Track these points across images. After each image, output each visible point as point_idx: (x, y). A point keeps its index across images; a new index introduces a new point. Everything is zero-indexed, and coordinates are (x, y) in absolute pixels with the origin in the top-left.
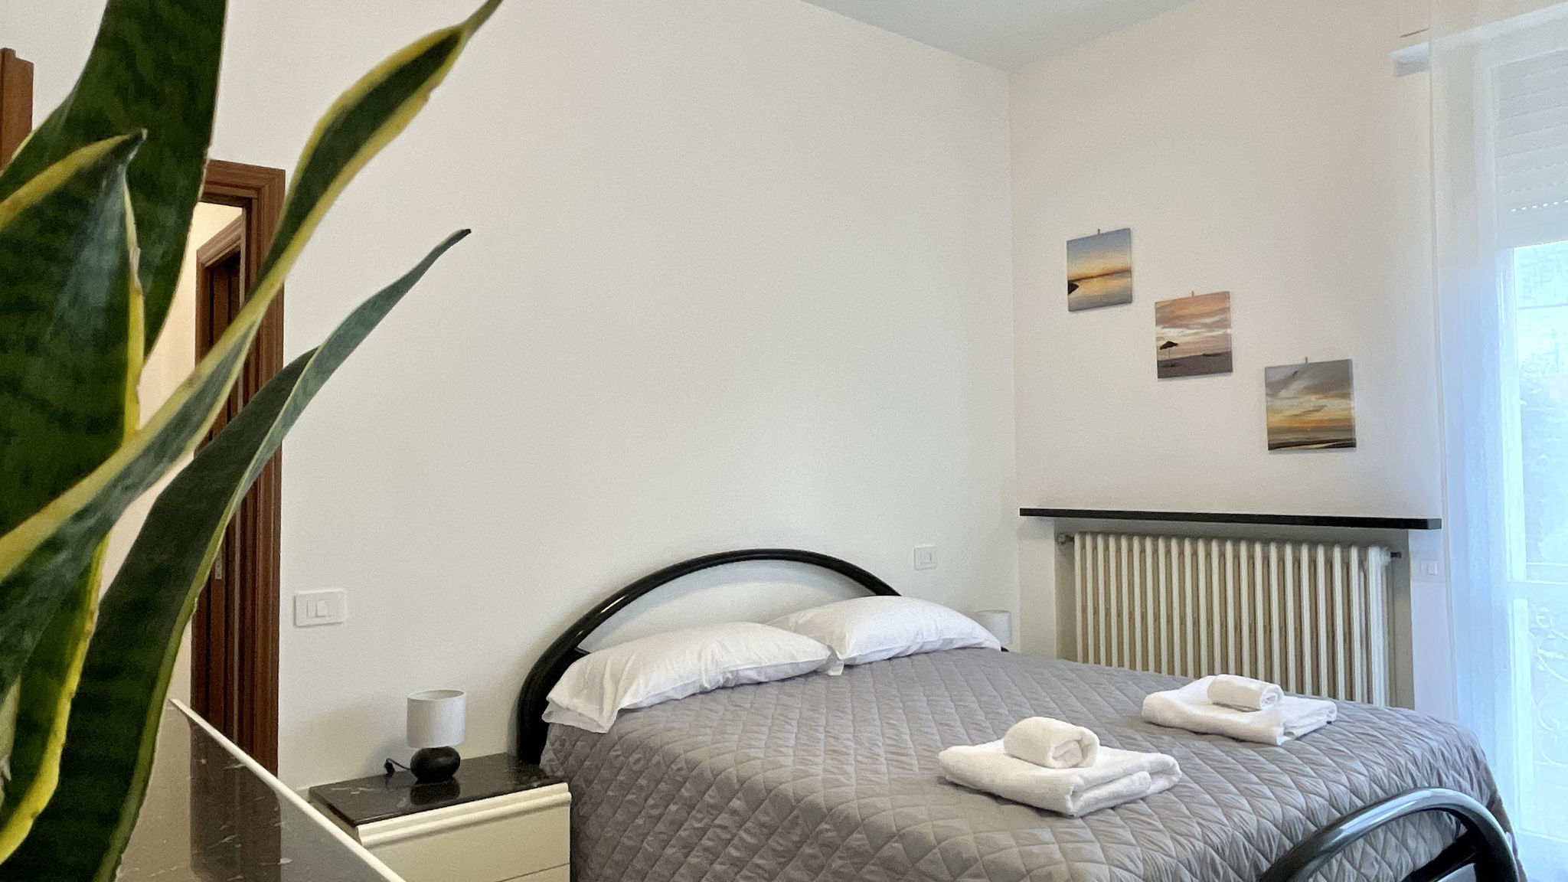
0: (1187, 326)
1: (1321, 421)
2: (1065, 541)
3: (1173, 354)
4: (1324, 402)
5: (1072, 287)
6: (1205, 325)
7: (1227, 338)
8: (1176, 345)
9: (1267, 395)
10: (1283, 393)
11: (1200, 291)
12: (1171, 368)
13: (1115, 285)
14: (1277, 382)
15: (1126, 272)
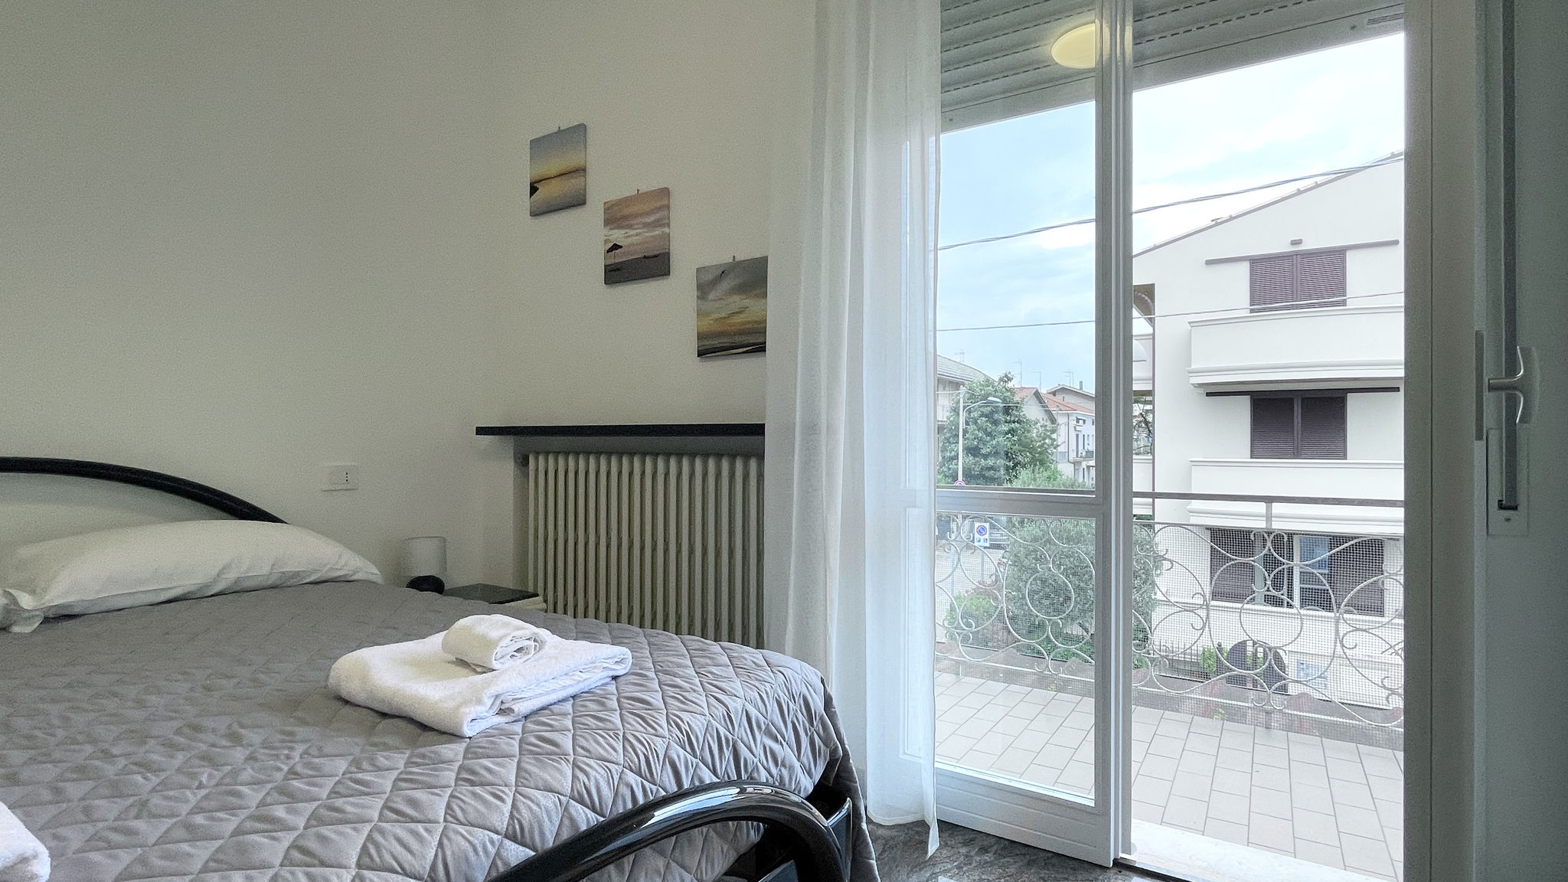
0: (630, 227)
2: (523, 461)
3: (618, 257)
4: (747, 302)
5: (533, 190)
6: (645, 225)
7: (666, 237)
8: (621, 247)
9: (698, 297)
10: (711, 296)
11: (644, 189)
12: (618, 273)
13: (571, 184)
14: (708, 283)
15: (581, 171)
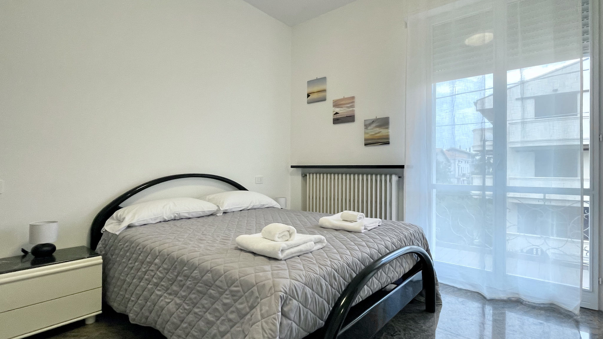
0: (342, 107)
1: (380, 136)
2: (304, 176)
3: (337, 116)
4: (381, 130)
5: (308, 96)
6: (348, 107)
7: (353, 111)
8: (339, 113)
9: (365, 128)
10: (369, 128)
11: (346, 97)
12: (336, 121)
13: (321, 95)
14: (367, 125)
15: (324, 91)
